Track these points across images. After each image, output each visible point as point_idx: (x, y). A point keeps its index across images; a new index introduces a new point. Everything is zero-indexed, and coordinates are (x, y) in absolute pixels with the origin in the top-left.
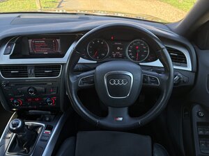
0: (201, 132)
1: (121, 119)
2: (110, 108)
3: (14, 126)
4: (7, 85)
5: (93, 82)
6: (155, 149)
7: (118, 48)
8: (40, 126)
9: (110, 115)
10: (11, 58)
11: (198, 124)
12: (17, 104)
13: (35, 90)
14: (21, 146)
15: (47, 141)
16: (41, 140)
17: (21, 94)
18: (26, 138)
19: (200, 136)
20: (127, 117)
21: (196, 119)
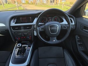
0: (79, 43)
1: (54, 41)
2: (50, 38)
3: (19, 46)
4: (14, 33)
5: (45, 29)
6: (64, 51)
7: (50, 19)
8: (26, 46)
9: (51, 40)
10: (15, 23)
11: (78, 41)
12: (18, 39)
13: (24, 34)
14: (21, 53)
15: (29, 51)
16: (27, 50)
17: (19, 36)
18: (22, 50)
19: (79, 45)
20: (56, 40)
21: (77, 40)
